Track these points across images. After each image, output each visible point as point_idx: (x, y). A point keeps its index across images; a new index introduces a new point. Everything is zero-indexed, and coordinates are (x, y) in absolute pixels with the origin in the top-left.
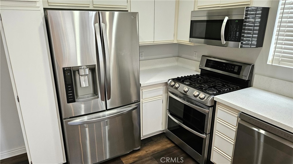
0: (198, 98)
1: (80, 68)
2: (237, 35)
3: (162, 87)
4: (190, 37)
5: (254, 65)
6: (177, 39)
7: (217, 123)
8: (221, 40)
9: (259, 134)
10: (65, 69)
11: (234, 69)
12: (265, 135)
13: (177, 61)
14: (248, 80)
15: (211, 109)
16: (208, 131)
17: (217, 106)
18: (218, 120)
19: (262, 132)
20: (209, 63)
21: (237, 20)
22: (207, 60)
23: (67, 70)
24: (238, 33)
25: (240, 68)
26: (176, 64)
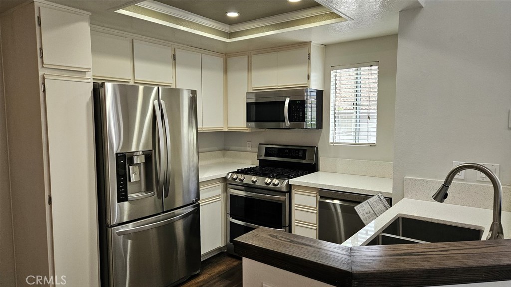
0: (271, 186)
1: (135, 154)
2: (301, 115)
3: (220, 184)
4: (247, 121)
5: (317, 148)
6: (228, 126)
7: (296, 211)
8: (285, 122)
9: (334, 204)
10: (119, 155)
11: (299, 154)
12: (340, 205)
13: (224, 156)
14: (315, 164)
15: (288, 195)
16: (287, 224)
17: (293, 191)
18: (296, 207)
19: (337, 202)
20: (269, 152)
21: (299, 101)
22: (266, 148)
23: (120, 156)
24: (301, 113)
25: (305, 152)
26: (222, 160)
